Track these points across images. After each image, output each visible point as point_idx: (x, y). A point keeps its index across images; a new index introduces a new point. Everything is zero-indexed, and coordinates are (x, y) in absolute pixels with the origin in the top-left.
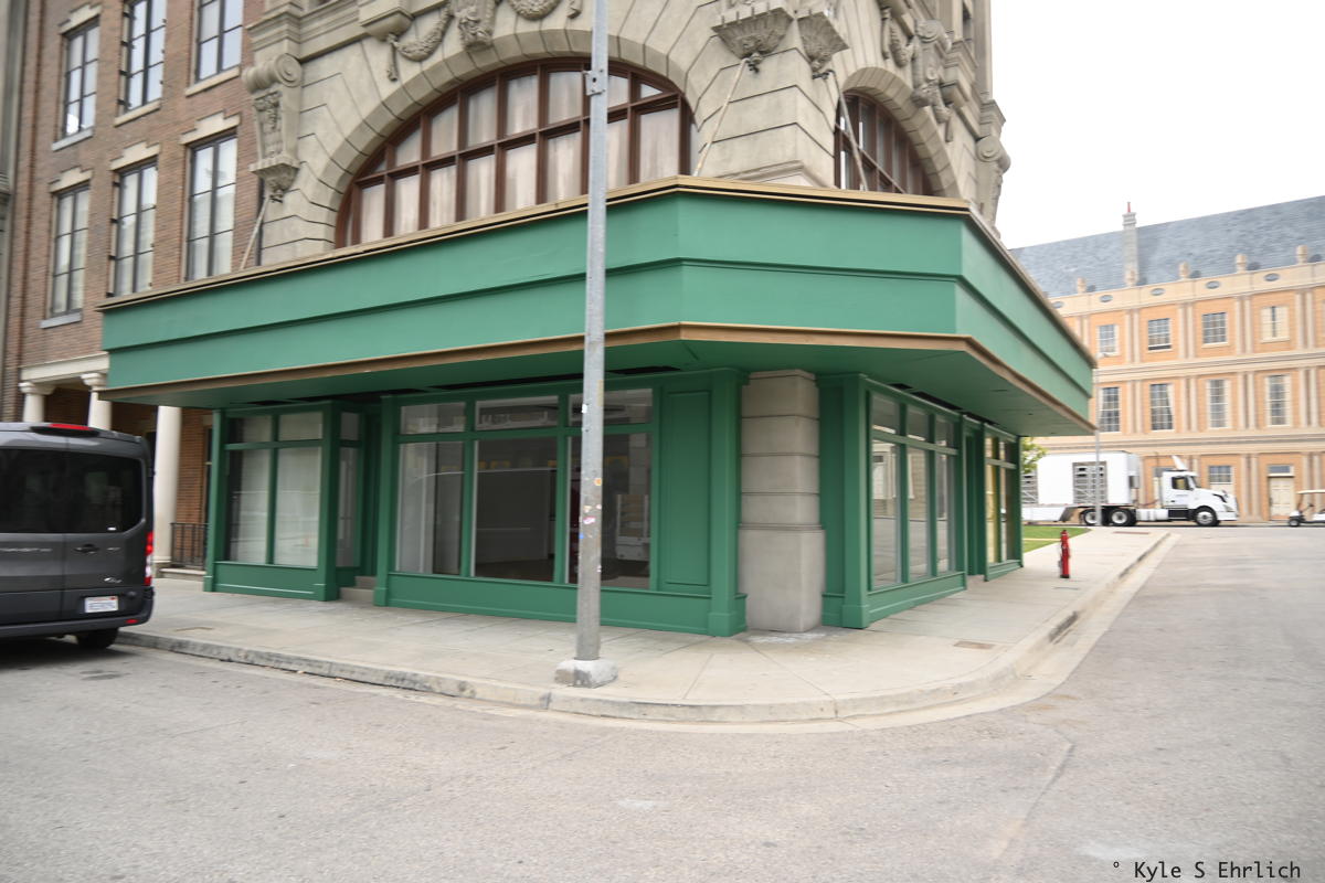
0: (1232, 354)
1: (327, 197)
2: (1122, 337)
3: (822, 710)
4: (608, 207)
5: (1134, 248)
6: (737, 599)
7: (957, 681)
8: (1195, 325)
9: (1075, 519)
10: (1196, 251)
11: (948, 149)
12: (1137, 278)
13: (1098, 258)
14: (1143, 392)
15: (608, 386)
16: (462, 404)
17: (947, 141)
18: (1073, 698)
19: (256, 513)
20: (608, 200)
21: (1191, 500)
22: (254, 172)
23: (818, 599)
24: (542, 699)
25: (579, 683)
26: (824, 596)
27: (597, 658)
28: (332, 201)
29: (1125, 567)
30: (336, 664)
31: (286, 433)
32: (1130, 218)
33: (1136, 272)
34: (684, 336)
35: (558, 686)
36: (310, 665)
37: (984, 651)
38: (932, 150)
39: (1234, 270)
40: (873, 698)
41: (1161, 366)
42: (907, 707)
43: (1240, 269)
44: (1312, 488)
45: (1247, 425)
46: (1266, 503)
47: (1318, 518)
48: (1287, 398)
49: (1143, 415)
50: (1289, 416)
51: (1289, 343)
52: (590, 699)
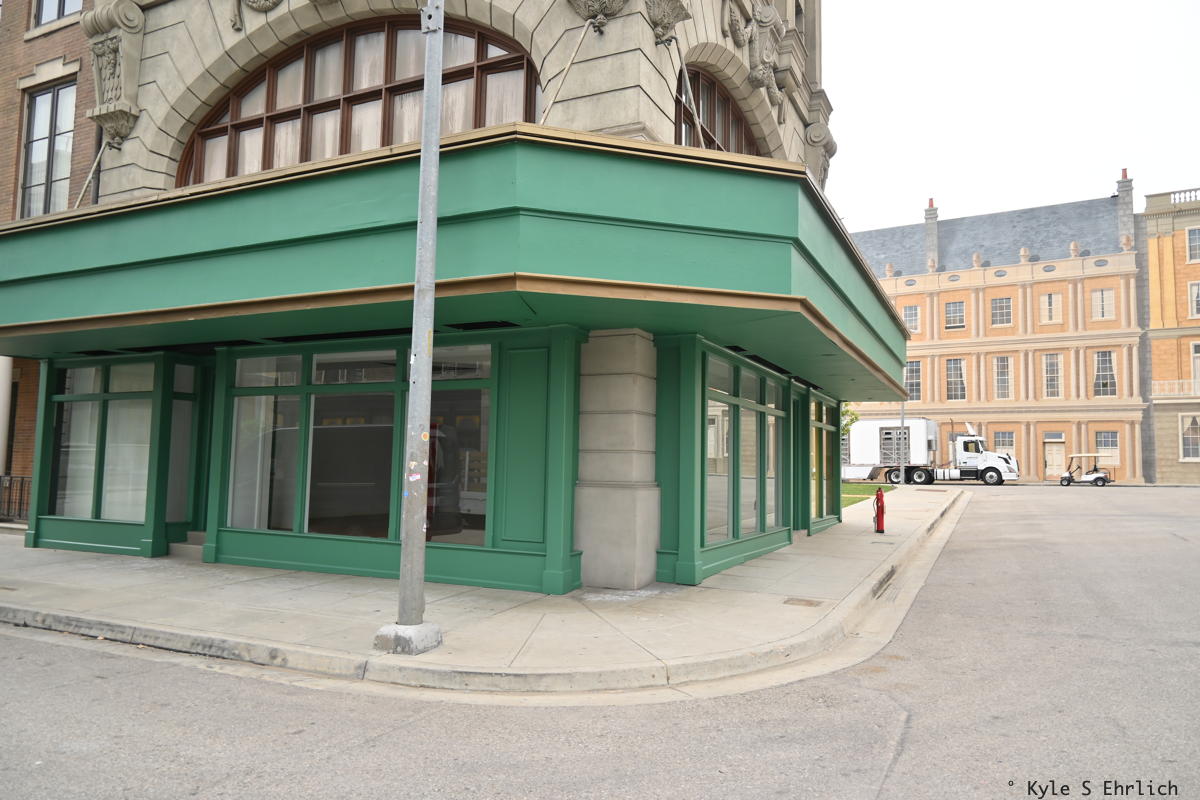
0: (1014, 336)
1: (167, 146)
2: (923, 317)
3: (653, 676)
4: (441, 154)
5: (935, 238)
6: (572, 556)
7: (787, 643)
8: (985, 308)
9: (881, 478)
10: (987, 243)
11: (781, 130)
12: (936, 266)
13: (904, 247)
14: (940, 366)
15: (439, 340)
16: (299, 358)
17: (780, 123)
18: (902, 659)
19: (83, 467)
20: (441, 147)
21: (980, 461)
22: (91, 118)
23: (653, 555)
24: (359, 667)
25: (399, 649)
26: (658, 553)
27: (421, 622)
28: (172, 151)
29: (931, 522)
30: (140, 629)
31: (115, 386)
32: (931, 211)
33: (936, 260)
34: (520, 287)
35: (377, 653)
36: (113, 631)
37: (813, 608)
38: (766, 131)
39: (1020, 261)
40: (706, 663)
41: (956, 343)
42: (741, 671)
43: (1023, 261)
44: (1080, 452)
45: (1027, 397)
46: (1041, 465)
47: (1085, 478)
48: (1061, 373)
49: (940, 386)
50: (1061, 389)
51: (1062, 327)
52: (409, 668)
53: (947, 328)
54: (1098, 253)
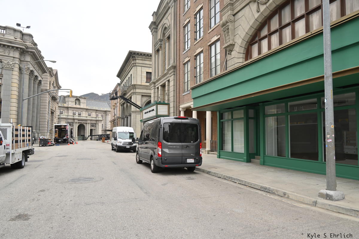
1: (242, 50)
16: (284, 104)
22: (224, 48)
24: (314, 202)
25: (328, 198)
30: (247, 182)
31: (235, 116)
35: (320, 198)
36: (240, 181)
52: (333, 205)
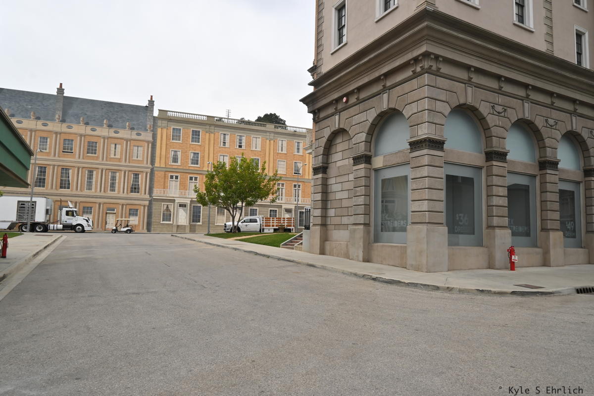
0: (96, 161)
2: (51, 144)
5: (62, 105)
8: (84, 145)
9: (16, 228)
10: (88, 113)
12: (61, 119)
13: (43, 105)
14: (58, 171)
21: (74, 221)
29: (38, 251)
32: (61, 90)
33: (61, 116)
39: (103, 126)
41: (67, 160)
43: (105, 126)
44: (122, 218)
45: (101, 191)
46: (104, 223)
47: (123, 229)
48: (117, 181)
49: (57, 181)
50: (116, 189)
51: (120, 160)
53: (63, 152)
54: (137, 130)
